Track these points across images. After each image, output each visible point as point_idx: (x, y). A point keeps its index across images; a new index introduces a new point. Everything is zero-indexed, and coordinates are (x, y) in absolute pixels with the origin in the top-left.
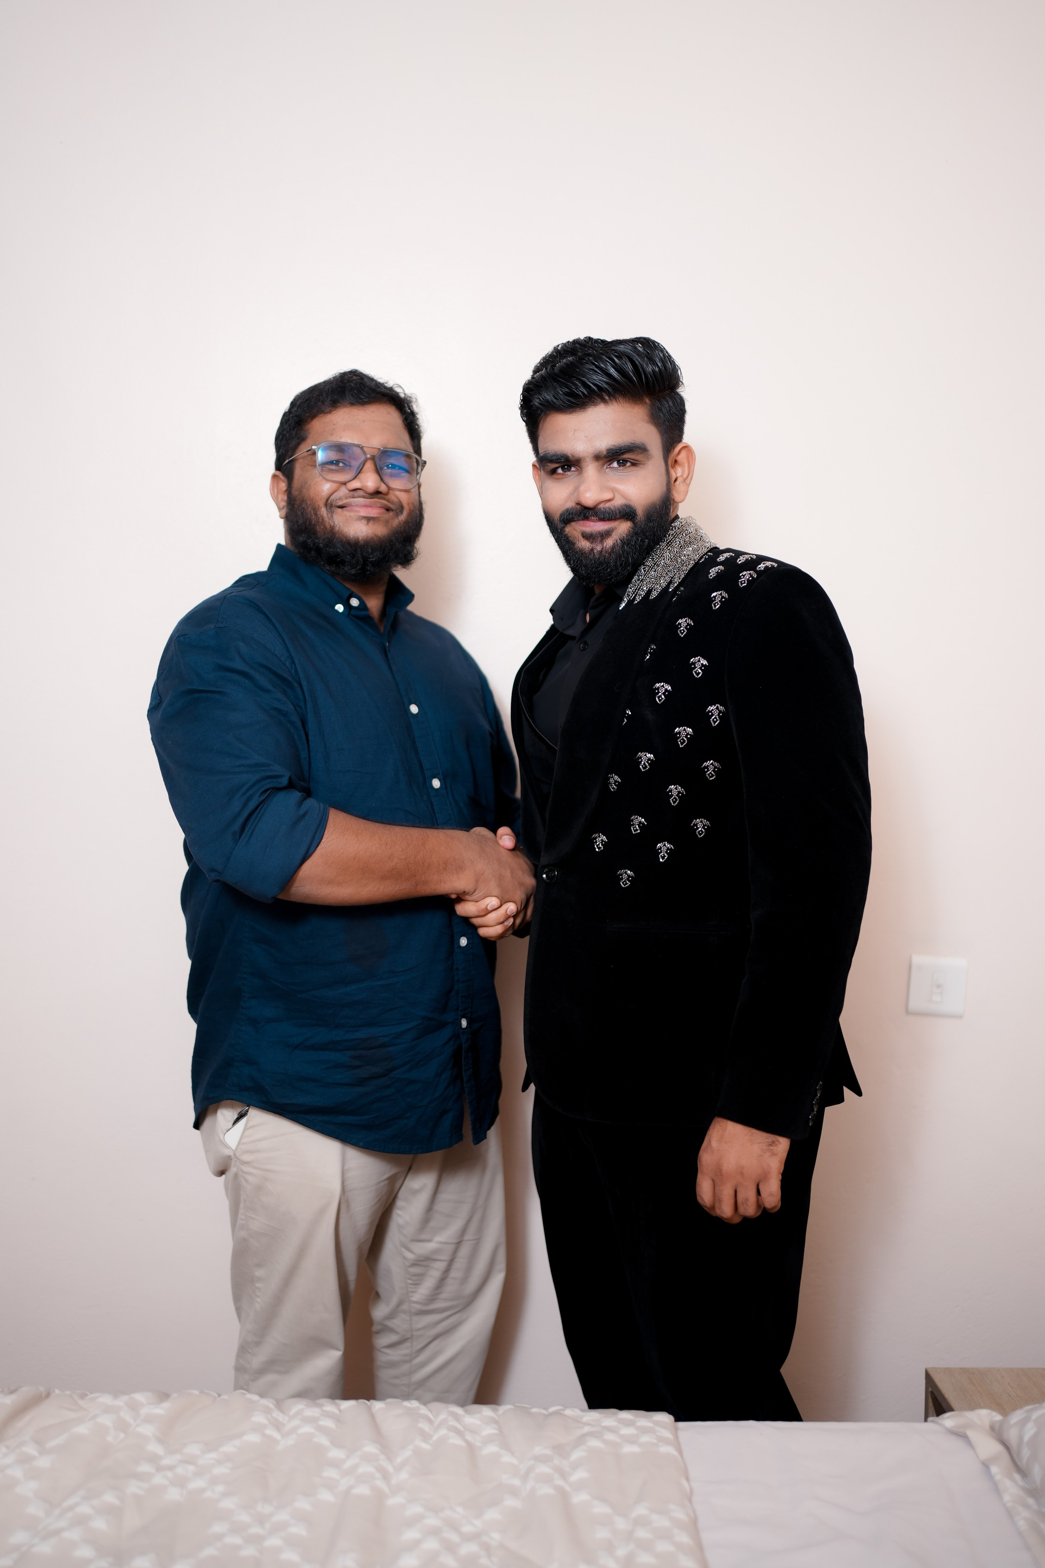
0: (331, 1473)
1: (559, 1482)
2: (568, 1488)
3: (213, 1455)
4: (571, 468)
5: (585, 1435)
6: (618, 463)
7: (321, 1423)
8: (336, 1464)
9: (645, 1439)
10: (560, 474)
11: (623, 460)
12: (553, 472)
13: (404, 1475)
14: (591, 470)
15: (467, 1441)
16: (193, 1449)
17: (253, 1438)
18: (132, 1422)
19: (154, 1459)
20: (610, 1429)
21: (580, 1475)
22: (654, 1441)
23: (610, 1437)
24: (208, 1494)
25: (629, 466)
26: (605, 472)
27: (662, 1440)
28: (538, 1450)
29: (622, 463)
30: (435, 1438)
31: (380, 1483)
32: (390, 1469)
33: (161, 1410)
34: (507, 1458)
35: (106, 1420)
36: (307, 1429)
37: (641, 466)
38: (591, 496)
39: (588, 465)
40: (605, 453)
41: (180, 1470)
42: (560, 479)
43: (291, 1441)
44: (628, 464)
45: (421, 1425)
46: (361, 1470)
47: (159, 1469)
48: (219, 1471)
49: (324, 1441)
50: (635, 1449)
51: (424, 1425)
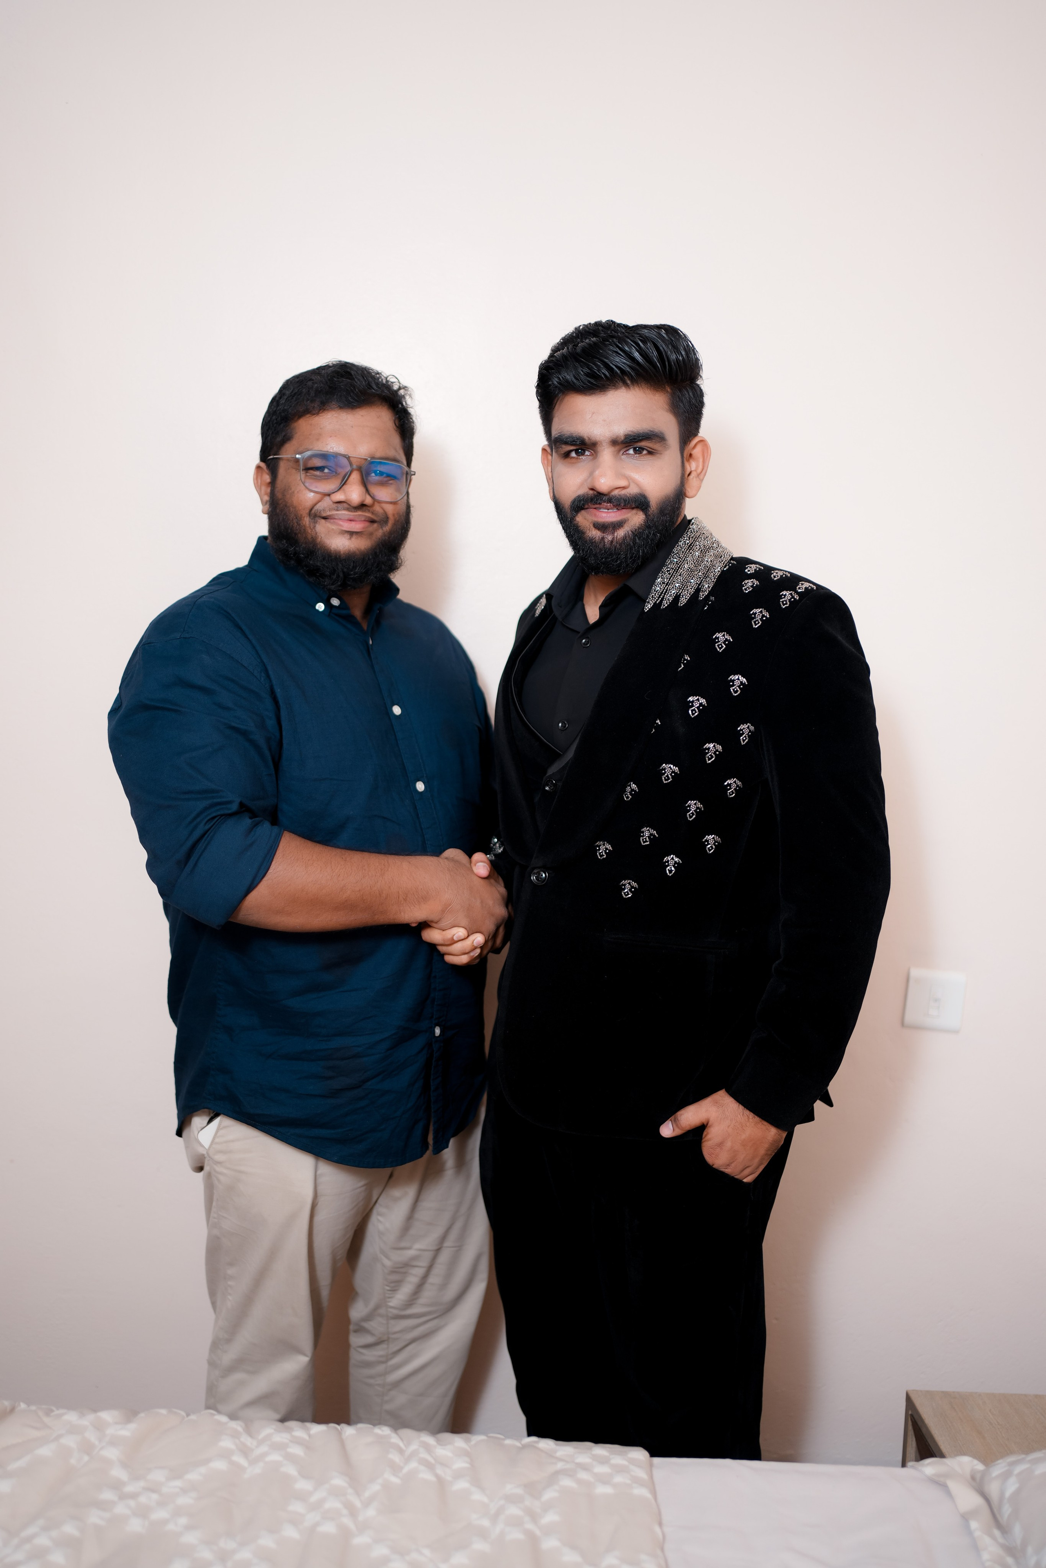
0: (297, 1507)
1: (530, 1526)
2: (538, 1532)
3: (178, 1483)
4: (585, 452)
5: (557, 1473)
6: (635, 449)
7: (290, 1450)
8: (302, 1497)
9: (619, 1479)
10: (574, 458)
11: (639, 448)
12: (567, 455)
13: (371, 1512)
14: (607, 454)
15: (437, 1476)
16: (158, 1476)
17: (220, 1465)
18: (97, 1443)
19: (117, 1486)
20: (584, 1467)
21: (551, 1518)
22: (628, 1482)
23: (583, 1475)
24: (171, 1527)
25: (645, 454)
26: (621, 459)
27: (637, 1481)
28: (510, 1488)
29: (639, 451)
30: (405, 1470)
31: (347, 1521)
32: (358, 1504)
33: (127, 1431)
34: (477, 1496)
35: (70, 1441)
36: (275, 1457)
37: (658, 455)
38: (605, 482)
39: (604, 449)
40: (623, 438)
41: (143, 1499)
42: (573, 463)
43: (258, 1469)
44: (645, 452)
45: (391, 1456)
46: (328, 1505)
47: (123, 1497)
48: (183, 1501)
49: (291, 1470)
50: (607, 1490)
51: (395, 1457)
